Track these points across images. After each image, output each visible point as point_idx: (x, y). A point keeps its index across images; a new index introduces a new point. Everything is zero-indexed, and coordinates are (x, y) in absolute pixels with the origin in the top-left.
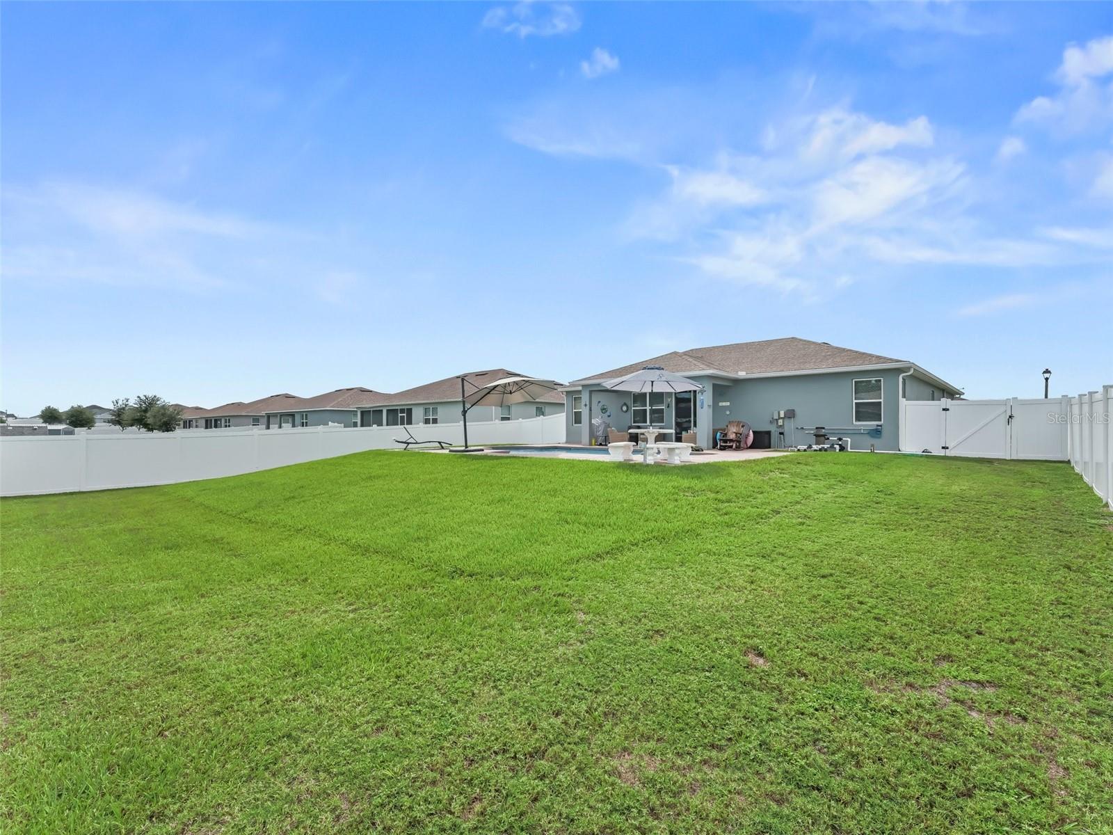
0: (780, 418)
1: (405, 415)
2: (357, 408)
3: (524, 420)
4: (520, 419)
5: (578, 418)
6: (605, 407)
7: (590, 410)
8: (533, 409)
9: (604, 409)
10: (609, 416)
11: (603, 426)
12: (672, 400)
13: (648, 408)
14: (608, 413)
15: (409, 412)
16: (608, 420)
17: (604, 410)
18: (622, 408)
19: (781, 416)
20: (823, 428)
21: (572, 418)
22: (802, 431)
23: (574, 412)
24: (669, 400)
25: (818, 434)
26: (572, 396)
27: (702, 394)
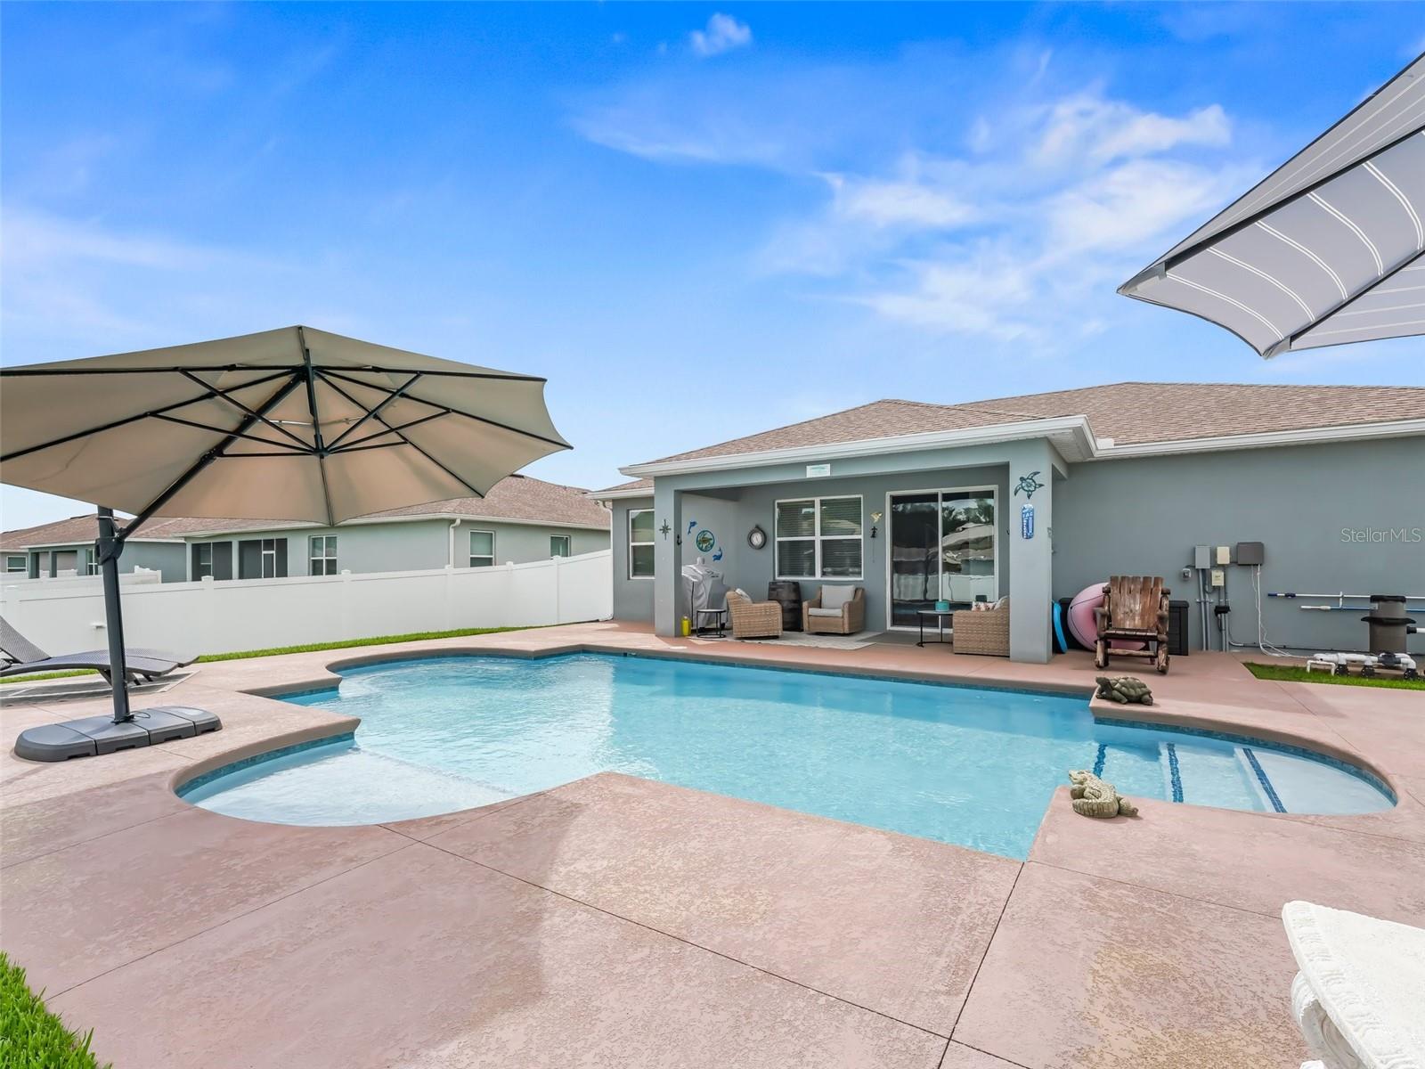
0: (1215, 566)
1: (274, 552)
2: (186, 538)
3: (518, 566)
4: (510, 563)
5: (642, 562)
6: (708, 536)
7: (678, 542)
8: (545, 542)
9: (705, 540)
10: (718, 558)
11: (709, 584)
12: (883, 517)
13: (818, 538)
14: (715, 551)
15: (282, 545)
16: (717, 568)
17: (704, 542)
18: (750, 539)
19: (1220, 562)
20: (1403, 600)
21: (627, 562)
22: (1291, 602)
23: (634, 547)
24: (876, 518)
25: (1383, 615)
26: (628, 510)
27: (1029, 496)
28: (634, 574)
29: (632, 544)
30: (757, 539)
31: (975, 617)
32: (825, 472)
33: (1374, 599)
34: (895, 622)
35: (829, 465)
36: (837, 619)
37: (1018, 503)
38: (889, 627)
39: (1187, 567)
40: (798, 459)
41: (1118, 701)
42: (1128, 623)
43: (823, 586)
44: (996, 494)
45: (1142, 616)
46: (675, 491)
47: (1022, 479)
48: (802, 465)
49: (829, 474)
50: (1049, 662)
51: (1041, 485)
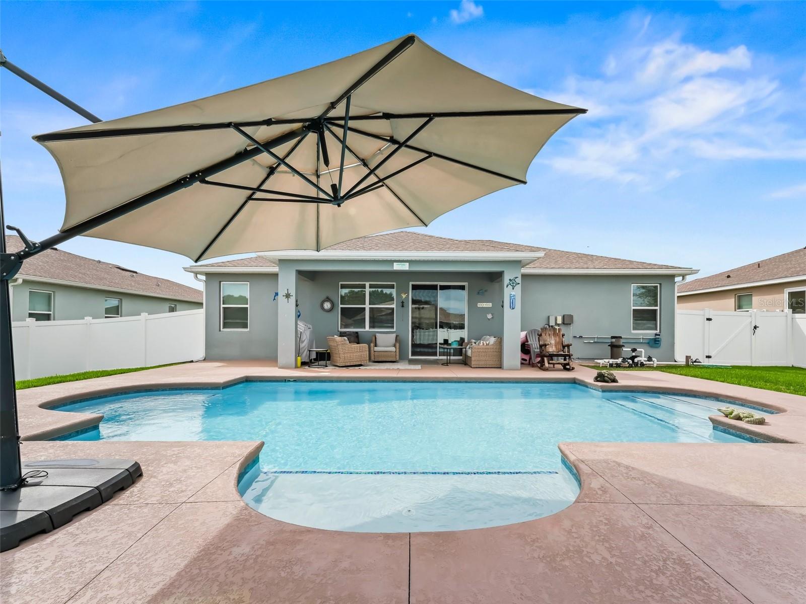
0: (556, 324)
7: (297, 305)
12: (408, 296)
13: (367, 307)
18: (321, 305)
19: (558, 323)
20: (620, 337)
21: (218, 318)
22: (581, 340)
23: (224, 308)
24: (404, 296)
25: (616, 344)
26: (220, 282)
27: (513, 289)
28: (224, 327)
29: (222, 306)
30: (327, 305)
31: (483, 349)
32: (405, 267)
33: (613, 337)
34: (413, 354)
35: (408, 264)
36: (392, 353)
37: (508, 292)
38: (410, 357)
39: (546, 325)
40: (389, 258)
41: (607, 382)
42: (550, 349)
43: (377, 334)
44: (467, 288)
45: (556, 346)
46: (296, 270)
47: (510, 280)
48: (391, 262)
49: (407, 269)
50: (520, 370)
51: (519, 284)
